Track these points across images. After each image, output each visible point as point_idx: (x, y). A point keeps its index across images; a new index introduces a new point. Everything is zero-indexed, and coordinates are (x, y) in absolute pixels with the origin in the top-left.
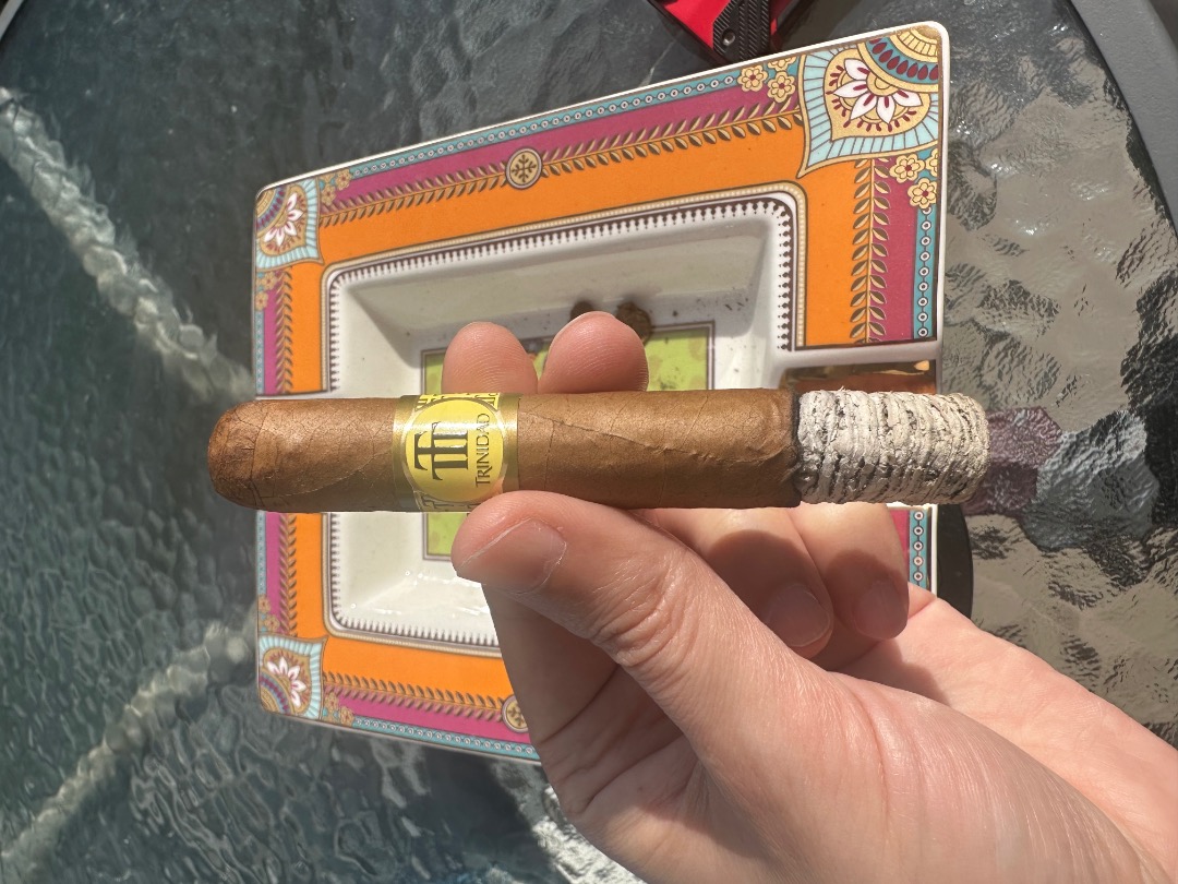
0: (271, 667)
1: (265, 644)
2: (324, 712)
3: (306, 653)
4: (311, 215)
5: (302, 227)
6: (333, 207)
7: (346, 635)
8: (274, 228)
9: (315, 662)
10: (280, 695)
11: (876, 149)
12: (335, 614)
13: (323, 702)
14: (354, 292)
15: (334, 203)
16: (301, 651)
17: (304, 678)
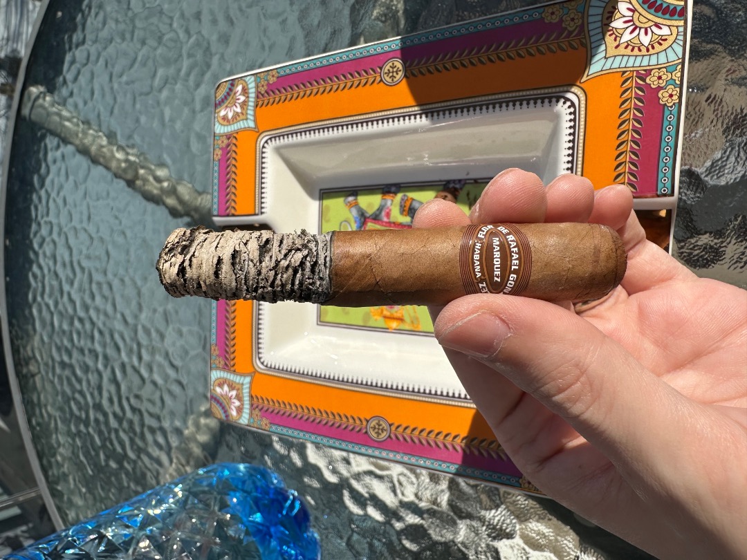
0: (218, 390)
1: (215, 375)
2: (252, 420)
3: (241, 382)
4: (251, 99)
5: (245, 107)
6: (266, 95)
7: (267, 372)
8: (227, 107)
9: (247, 388)
10: (223, 408)
11: (637, 64)
12: (260, 359)
13: (251, 415)
14: (278, 150)
15: (267, 92)
16: (237, 381)
17: (239, 398)
